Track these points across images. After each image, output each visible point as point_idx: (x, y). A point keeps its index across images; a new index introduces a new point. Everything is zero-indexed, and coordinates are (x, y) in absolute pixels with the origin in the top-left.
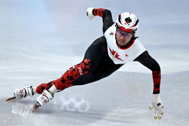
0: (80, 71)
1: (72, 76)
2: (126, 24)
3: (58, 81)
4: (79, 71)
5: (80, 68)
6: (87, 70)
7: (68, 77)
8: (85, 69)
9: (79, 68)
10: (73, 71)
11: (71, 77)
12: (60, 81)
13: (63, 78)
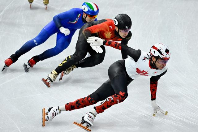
0: (118, 102)
2: (167, 55)
3: (99, 108)
7: (108, 106)
9: (117, 100)
12: (101, 109)
13: (103, 106)
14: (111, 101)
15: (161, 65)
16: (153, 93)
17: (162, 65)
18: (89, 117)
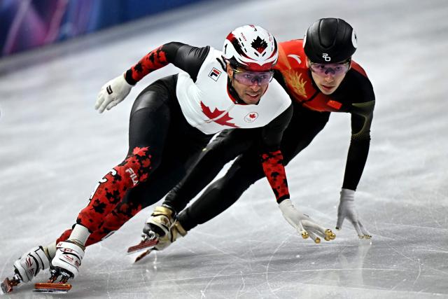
0: (133, 176)
1: (117, 191)
2: (257, 55)
3: (88, 213)
4: (131, 176)
5: (130, 170)
6: (146, 170)
7: (109, 195)
8: (141, 168)
9: (127, 171)
10: (115, 179)
11: (116, 193)
12: (93, 211)
13: (97, 201)
14: (113, 179)
15: (244, 86)
16: (277, 184)
17: (248, 89)
18: (65, 253)
